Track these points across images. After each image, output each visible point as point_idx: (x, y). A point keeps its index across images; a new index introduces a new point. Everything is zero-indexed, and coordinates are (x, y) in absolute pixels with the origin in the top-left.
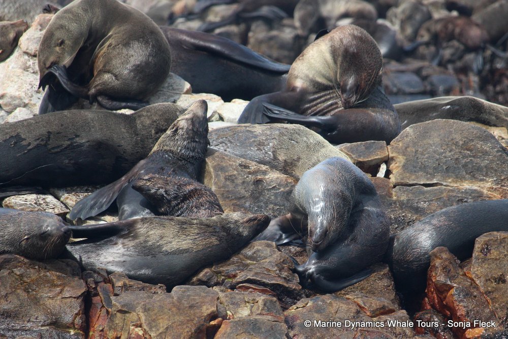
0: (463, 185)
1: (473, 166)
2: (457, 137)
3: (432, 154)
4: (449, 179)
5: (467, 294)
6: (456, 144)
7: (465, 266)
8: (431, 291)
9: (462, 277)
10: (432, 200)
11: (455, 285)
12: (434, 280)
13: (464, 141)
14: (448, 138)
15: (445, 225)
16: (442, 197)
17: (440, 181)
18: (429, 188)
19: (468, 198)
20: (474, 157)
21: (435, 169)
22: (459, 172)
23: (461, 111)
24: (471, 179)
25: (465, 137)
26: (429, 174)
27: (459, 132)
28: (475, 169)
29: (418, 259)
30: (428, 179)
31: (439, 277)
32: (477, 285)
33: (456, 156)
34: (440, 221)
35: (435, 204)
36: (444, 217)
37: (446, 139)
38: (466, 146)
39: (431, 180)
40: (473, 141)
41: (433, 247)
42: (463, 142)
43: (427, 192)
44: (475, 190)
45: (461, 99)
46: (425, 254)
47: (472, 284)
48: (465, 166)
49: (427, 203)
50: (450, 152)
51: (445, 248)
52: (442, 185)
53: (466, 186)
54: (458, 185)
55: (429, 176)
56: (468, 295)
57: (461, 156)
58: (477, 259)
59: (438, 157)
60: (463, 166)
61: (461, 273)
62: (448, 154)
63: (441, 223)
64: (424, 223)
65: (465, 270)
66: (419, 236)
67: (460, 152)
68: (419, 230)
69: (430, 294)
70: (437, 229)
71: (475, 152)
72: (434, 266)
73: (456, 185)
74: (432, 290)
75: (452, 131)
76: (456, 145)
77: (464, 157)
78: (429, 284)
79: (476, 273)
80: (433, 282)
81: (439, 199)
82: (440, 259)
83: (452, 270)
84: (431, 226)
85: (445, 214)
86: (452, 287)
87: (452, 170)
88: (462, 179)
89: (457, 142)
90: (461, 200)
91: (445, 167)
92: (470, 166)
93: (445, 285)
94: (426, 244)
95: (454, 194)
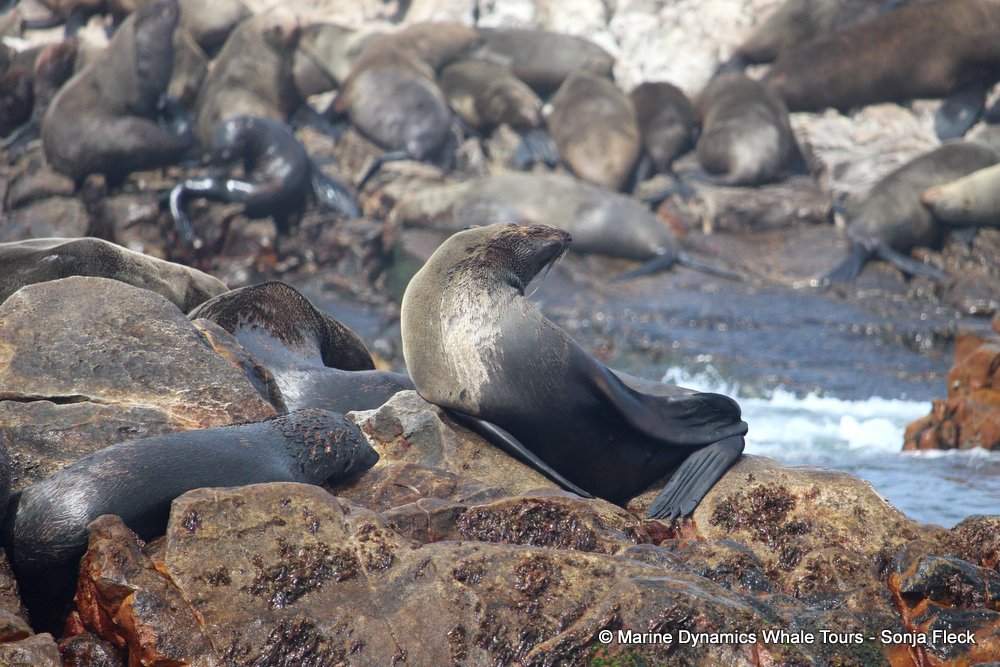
0: (128, 401)
1: (146, 366)
2: (115, 311)
3: (67, 342)
4: (101, 388)
5: (159, 605)
6: (112, 323)
7: (153, 552)
8: (86, 598)
9: (147, 571)
10: (70, 429)
11: (137, 587)
12: (95, 578)
13: (127, 319)
14: (96, 312)
15: (114, 476)
16: (90, 424)
17: (84, 392)
18: (63, 406)
19: (138, 426)
20: (145, 348)
21: (74, 370)
22: (119, 376)
23: (78, 266)
24: (142, 390)
25: (129, 312)
26: (64, 379)
27: (118, 301)
28: (149, 371)
29: (63, 538)
30: (60, 389)
31: (104, 572)
32: (177, 587)
33: (113, 347)
34: (105, 468)
35: (75, 435)
36: (113, 462)
37: (93, 314)
38: (130, 328)
39: (68, 390)
40: (143, 319)
41: (93, 516)
42: (125, 321)
43: (60, 412)
44: (152, 411)
45: (79, 242)
46: (77, 528)
47: (167, 586)
48: (130, 364)
49: (61, 433)
50: (101, 338)
51: (117, 518)
52: (87, 399)
53: (134, 402)
54: (118, 401)
55: (63, 382)
56: (161, 606)
57: (123, 347)
58: (177, 538)
59: (78, 347)
60: (126, 365)
61: (147, 565)
62: (98, 342)
63: (107, 472)
64: (74, 472)
65: (153, 558)
66: (66, 496)
67: (121, 340)
68: (66, 485)
69: (84, 605)
70: (99, 481)
71: (148, 340)
72: (96, 551)
73: (114, 401)
74: (89, 596)
75: (103, 300)
76: (111, 325)
77: (128, 348)
78: (82, 587)
79: (175, 564)
80: (92, 581)
81: (84, 426)
82: (107, 538)
83: (130, 558)
84: (88, 477)
85: (114, 455)
86: (130, 592)
87: (107, 371)
88: (125, 389)
89: (113, 320)
90: (126, 429)
91: (92, 367)
92: (140, 365)
93: (117, 587)
94: (79, 511)
95: (112, 418)
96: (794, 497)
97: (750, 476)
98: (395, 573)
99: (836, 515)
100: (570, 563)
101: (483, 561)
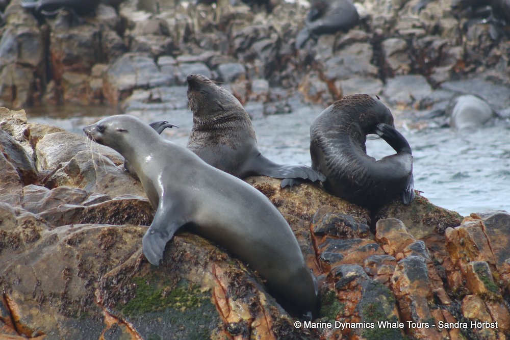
96: (275, 189)
97: (253, 180)
98: (39, 242)
99: (296, 196)
100: (126, 231)
101: (82, 233)
